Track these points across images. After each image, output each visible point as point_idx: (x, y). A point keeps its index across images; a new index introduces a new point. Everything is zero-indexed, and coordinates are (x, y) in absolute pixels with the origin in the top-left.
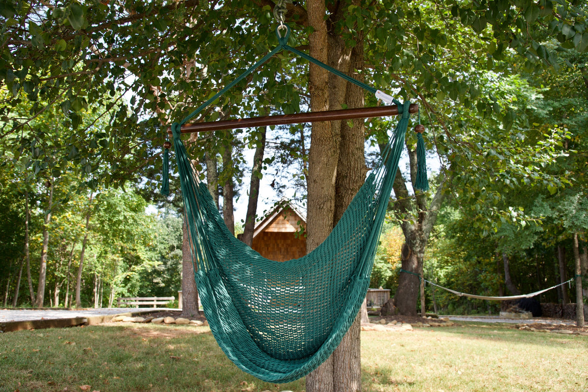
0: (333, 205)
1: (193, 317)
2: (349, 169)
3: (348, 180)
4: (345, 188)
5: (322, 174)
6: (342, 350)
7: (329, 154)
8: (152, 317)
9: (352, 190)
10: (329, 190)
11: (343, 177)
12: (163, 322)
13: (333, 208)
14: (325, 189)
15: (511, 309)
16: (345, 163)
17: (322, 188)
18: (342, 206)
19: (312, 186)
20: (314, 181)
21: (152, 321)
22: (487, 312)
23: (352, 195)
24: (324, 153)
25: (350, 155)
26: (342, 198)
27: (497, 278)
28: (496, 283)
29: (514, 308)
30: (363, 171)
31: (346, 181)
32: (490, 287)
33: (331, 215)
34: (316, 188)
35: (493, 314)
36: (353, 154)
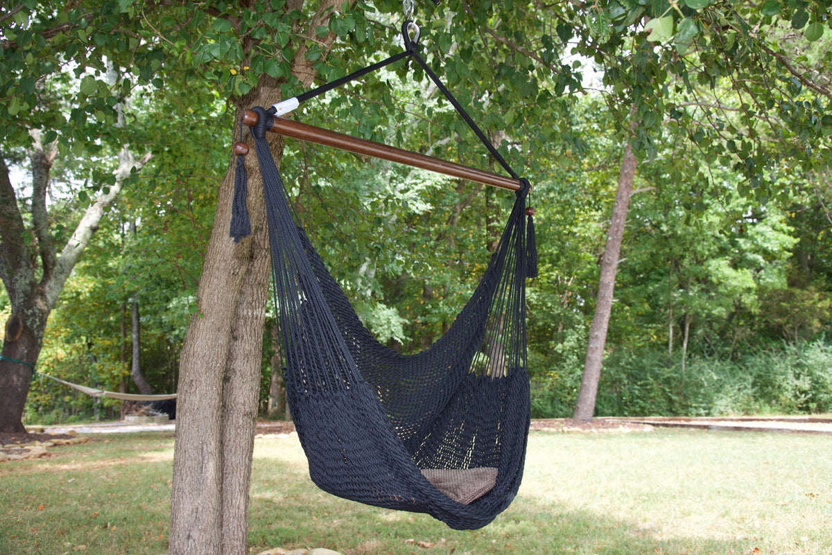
6: (237, 490)
9: (266, 250)
15: (142, 411)
18: (249, 272)
22: (93, 418)
23: (266, 257)
27: (119, 369)
28: (118, 376)
29: (147, 410)
31: (260, 236)
32: (107, 381)
35: (102, 419)
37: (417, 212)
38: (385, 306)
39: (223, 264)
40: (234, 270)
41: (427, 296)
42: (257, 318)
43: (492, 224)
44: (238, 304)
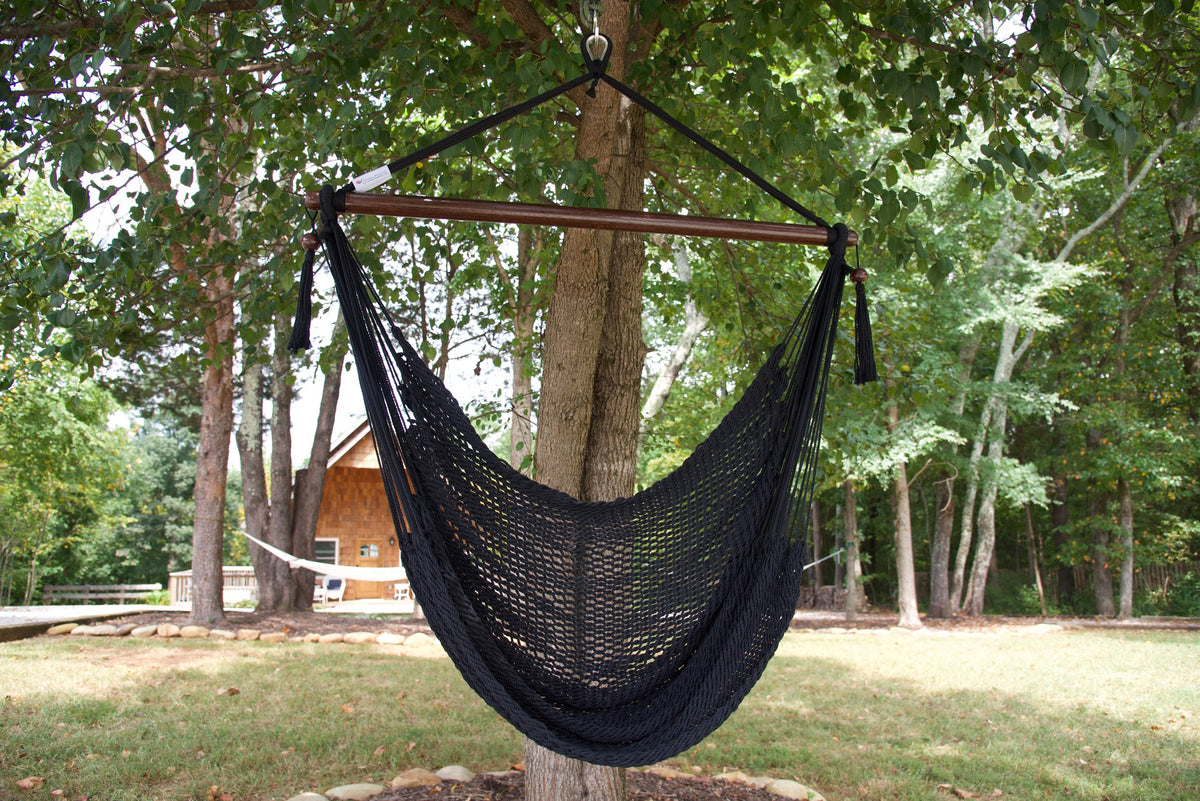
0: (589, 414)
1: (213, 624)
2: (618, 346)
3: (615, 368)
4: (611, 383)
5: (574, 352)
7: (590, 316)
8: (133, 625)
9: (622, 387)
10: (583, 385)
11: (607, 361)
12: (156, 632)
13: (588, 421)
14: (578, 381)
16: (611, 336)
17: (574, 380)
18: (602, 416)
19: (552, 376)
20: (559, 365)
21: (133, 632)
23: (622, 396)
24: (580, 312)
25: (621, 321)
26: (604, 402)
30: (641, 352)
31: (612, 370)
33: (584, 433)
34: (562, 379)
36: (625, 319)
37: (1041, 329)
38: (1016, 461)
39: (553, 408)
40: (567, 414)
41: (1092, 444)
42: (616, 474)
43: (1189, 334)
44: (587, 458)
